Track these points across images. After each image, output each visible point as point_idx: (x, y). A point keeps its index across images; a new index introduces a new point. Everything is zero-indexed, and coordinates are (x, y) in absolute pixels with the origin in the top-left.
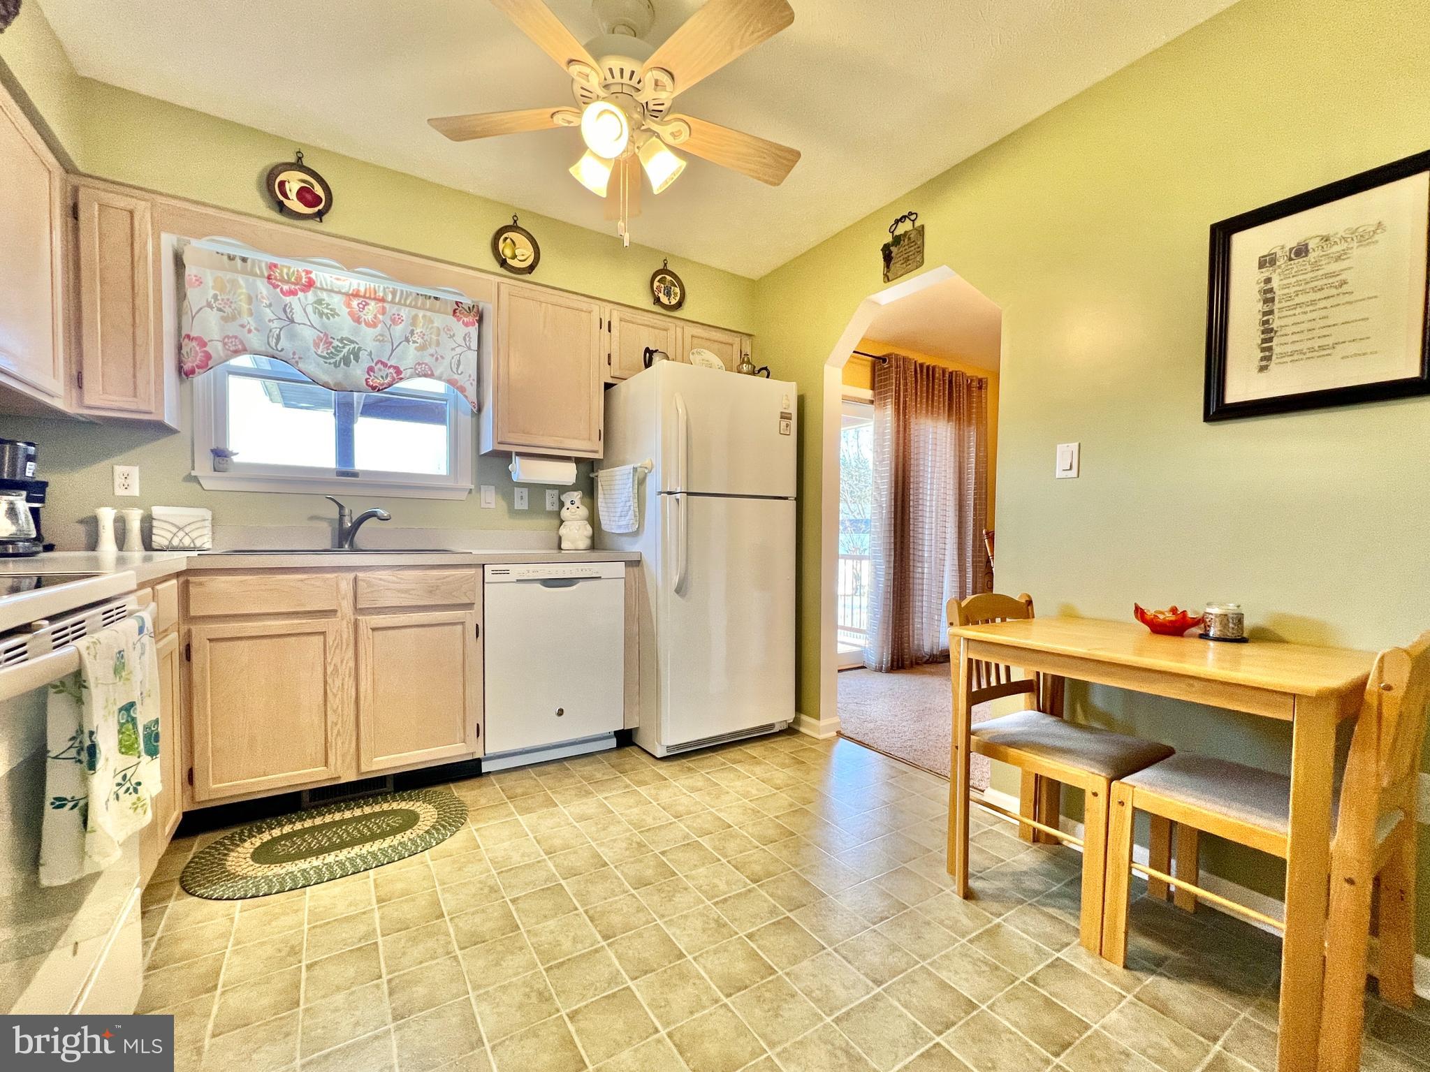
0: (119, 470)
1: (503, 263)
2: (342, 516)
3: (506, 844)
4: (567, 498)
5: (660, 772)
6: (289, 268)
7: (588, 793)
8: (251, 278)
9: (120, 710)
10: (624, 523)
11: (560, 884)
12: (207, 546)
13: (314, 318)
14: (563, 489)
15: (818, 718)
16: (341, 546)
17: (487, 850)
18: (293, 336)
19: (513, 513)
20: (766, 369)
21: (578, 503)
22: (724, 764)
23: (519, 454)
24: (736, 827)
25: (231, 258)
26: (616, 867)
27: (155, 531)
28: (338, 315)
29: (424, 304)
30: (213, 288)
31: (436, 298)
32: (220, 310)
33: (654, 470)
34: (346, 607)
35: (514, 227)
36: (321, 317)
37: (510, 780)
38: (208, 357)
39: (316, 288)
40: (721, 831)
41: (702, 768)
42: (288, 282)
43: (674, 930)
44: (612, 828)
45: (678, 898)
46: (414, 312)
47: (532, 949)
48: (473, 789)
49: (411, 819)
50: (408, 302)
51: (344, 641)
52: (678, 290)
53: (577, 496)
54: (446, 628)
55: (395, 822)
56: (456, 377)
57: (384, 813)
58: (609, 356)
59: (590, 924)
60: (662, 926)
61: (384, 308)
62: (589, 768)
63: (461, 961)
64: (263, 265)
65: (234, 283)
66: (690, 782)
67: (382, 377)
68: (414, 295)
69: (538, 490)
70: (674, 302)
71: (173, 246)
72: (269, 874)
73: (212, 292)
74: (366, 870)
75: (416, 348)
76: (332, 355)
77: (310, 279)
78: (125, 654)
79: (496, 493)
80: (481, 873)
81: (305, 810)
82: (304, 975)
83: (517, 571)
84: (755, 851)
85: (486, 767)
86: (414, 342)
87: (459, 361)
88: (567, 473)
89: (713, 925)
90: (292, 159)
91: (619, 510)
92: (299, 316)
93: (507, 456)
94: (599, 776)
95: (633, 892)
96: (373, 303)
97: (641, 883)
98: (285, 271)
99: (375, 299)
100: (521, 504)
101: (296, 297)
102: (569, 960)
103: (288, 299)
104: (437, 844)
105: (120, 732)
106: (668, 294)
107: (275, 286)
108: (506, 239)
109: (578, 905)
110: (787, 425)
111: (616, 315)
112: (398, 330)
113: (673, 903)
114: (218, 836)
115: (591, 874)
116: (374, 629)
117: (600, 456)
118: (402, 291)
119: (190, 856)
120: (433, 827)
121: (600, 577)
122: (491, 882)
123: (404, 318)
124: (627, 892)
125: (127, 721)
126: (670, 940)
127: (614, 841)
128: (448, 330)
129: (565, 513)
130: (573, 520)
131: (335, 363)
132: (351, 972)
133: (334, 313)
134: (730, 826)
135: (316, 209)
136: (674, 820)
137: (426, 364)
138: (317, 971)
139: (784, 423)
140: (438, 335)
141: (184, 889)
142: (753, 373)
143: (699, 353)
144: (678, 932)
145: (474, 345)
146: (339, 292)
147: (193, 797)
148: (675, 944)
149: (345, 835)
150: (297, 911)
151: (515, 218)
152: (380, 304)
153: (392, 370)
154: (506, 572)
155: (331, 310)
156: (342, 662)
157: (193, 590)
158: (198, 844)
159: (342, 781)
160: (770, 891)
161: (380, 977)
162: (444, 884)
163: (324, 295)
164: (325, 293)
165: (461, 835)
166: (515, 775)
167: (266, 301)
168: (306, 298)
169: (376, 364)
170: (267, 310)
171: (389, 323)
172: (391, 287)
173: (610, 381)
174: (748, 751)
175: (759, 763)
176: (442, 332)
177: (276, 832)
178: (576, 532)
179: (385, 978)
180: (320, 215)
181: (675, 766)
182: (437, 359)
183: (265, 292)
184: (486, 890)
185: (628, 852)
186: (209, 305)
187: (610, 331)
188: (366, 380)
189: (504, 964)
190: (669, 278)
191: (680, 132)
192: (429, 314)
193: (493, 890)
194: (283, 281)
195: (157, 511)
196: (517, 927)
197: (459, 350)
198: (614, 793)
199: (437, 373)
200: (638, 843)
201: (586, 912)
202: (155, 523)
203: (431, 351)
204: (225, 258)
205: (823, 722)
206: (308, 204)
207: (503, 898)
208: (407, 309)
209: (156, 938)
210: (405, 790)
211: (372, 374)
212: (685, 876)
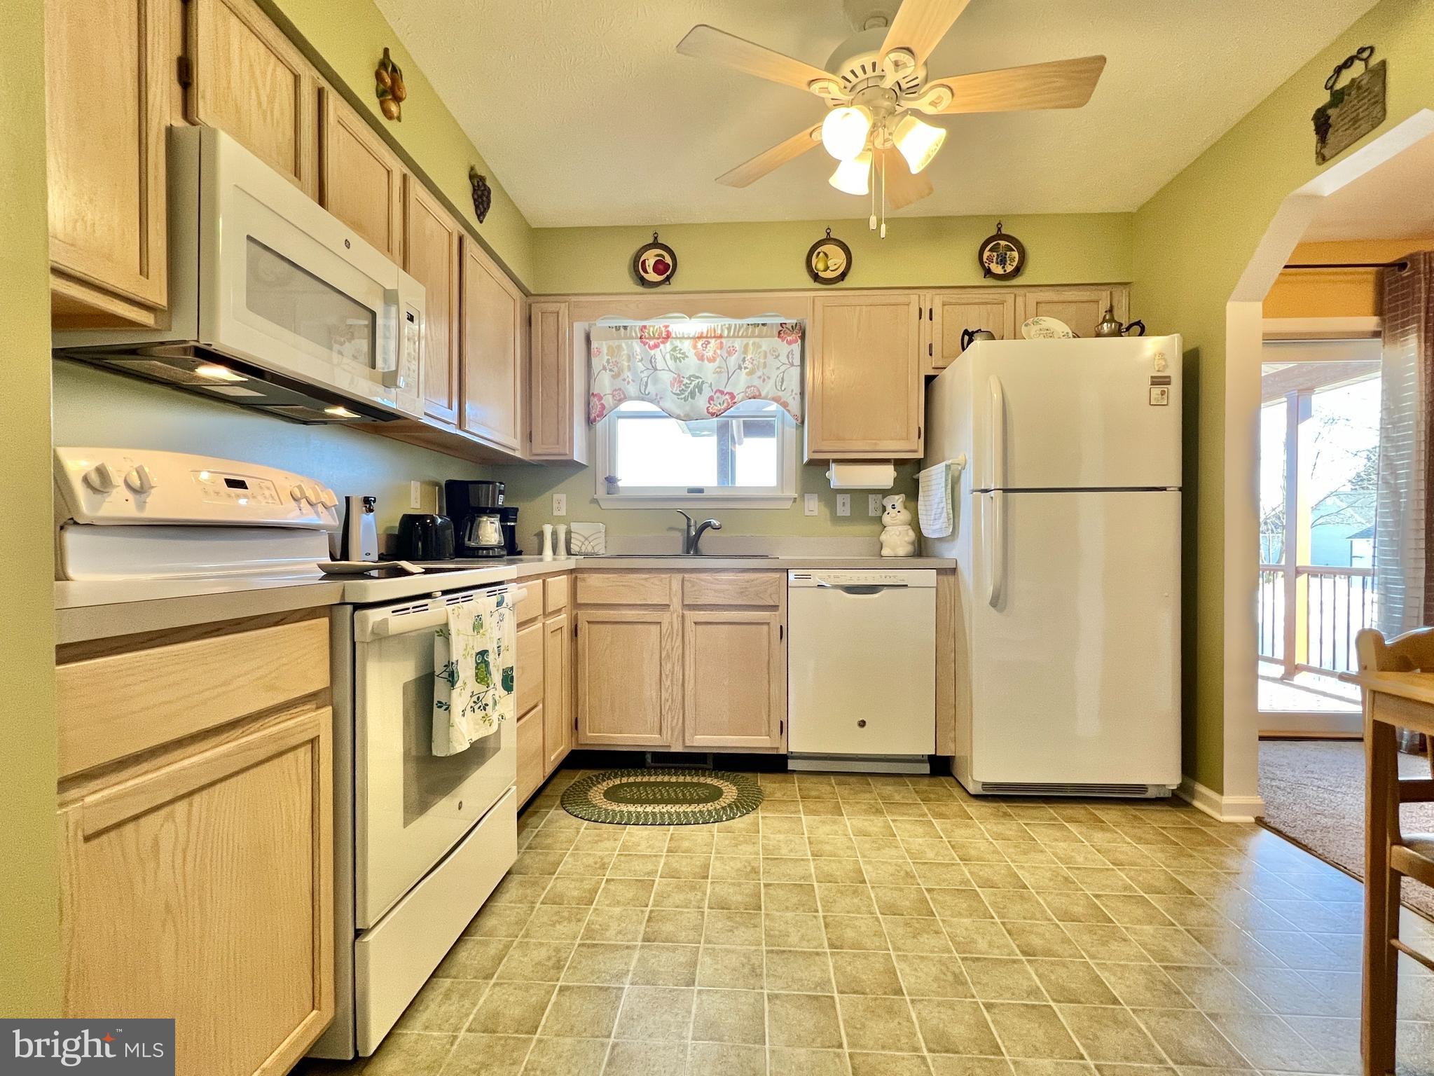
0: (556, 497)
1: (816, 277)
2: (689, 526)
3: (781, 837)
4: (889, 501)
5: (969, 810)
6: (654, 327)
7: (879, 812)
8: (630, 341)
9: (477, 654)
10: (938, 527)
11: (812, 885)
12: (601, 552)
13: (670, 363)
14: (885, 493)
15: (1221, 792)
16: (688, 552)
17: (764, 837)
18: (656, 381)
19: (836, 519)
20: (1138, 323)
21: (899, 506)
22: (1055, 819)
23: (837, 461)
24: (1033, 891)
25: (618, 328)
26: (873, 887)
27: (572, 541)
28: (687, 357)
29: (753, 332)
30: (607, 354)
31: (763, 325)
32: (611, 370)
33: (967, 466)
34: (676, 604)
35: (828, 240)
36: (676, 361)
37: (810, 783)
38: (603, 407)
39: (673, 338)
40: (1011, 889)
41: (1022, 817)
42: (654, 338)
43: (904, 965)
44: (887, 851)
45: (924, 938)
46: (745, 341)
47: (764, 930)
48: (775, 782)
49: (716, 794)
50: (740, 334)
51: (675, 631)
52: (1016, 254)
53: (898, 500)
54: (754, 627)
55: (702, 792)
56: (780, 394)
57: (698, 784)
58: (931, 346)
59: (823, 928)
60: (894, 958)
61: (721, 343)
62: (890, 788)
63: (706, 917)
64: (637, 329)
65: (619, 347)
66: (999, 828)
67: (720, 404)
68: (745, 326)
69: (860, 495)
70: (1009, 269)
71: (585, 330)
72: (610, 808)
73: (606, 358)
74: (669, 824)
75: (747, 374)
76: (682, 391)
77: (668, 331)
78: (483, 618)
79: (820, 501)
80: (751, 854)
81: (648, 768)
82: (603, 885)
83: (818, 576)
84: (1045, 923)
85: (792, 765)
86: (746, 368)
87: (783, 378)
88: (885, 476)
89: (950, 978)
90: (651, 241)
91: (933, 512)
92: (660, 364)
93: (825, 464)
94: (897, 798)
95: (879, 916)
96: (713, 341)
97: (891, 910)
98: (651, 329)
99: (714, 337)
100: (844, 510)
101: (658, 349)
102: (790, 951)
103: (652, 352)
104: (727, 820)
105: (476, 668)
106: (1002, 261)
107: (645, 344)
108: (819, 253)
109: (820, 909)
110: (1163, 393)
111: (935, 301)
112: (733, 361)
113: (916, 940)
114: (591, 773)
115: (845, 886)
116: (695, 623)
117: (920, 455)
118: (736, 325)
119: (573, 782)
120: (729, 805)
121: (906, 586)
122: (755, 864)
123: (737, 349)
124: (873, 914)
125: (482, 662)
126: (895, 974)
127: (883, 863)
128: (774, 351)
129: (886, 519)
130: (894, 525)
131: (685, 398)
132: (630, 895)
133: (685, 356)
134: (1025, 887)
135: (665, 275)
136: (959, 861)
137: (755, 387)
138: (612, 887)
139: (1156, 391)
140: (765, 357)
141: (562, 805)
142: (1118, 333)
143: (1036, 323)
144: (907, 970)
145: (797, 361)
146: (688, 338)
147: (577, 739)
148: (898, 979)
149: (665, 794)
150: (615, 840)
151: (828, 231)
152: (719, 341)
153: (727, 397)
154: (808, 577)
155: (683, 354)
156: (672, 649)
157: (579, 584)
158: (579, 775)
159: (673, 750)
160: (1040, 971)
161: (647, 906)
162: (719, 853)
163: (677, 343)
164: (678, 341)
165: (749, 818)
166: (814, 779)
167: (639, 357)
168: (665, 348)
169: (716, 392)
170: (640, 363)
171: (725, 355)
172: (727, 323)
173: (932, 373)
174: (1096, 812)
175: (1107, 830)
176: (768, 355)
177: (625, 780)
178: (897, 538)
179: (649, 909)
180: (668, 279)
181: (986, 808)
182: (764, 380)
183: (638, 350)
184: (749, 869)
185: (891, 878)
186: (605, 368)
187: (931, 319)
188: (707, 408)
189: (736, 932)
190: (1003, 243)
191: (940, 97)
192: (757, 340)
193: (755, 871)
194: (650, 338)
195: (574, 526)
196: (760, 908)
197: (783, 368)
198: (905, 818)
199: (763, 394)
200: (907, 873)
201: (825, 917)
202: (573, 535)
203: (759, 373)
204: (614, 329)
205: (1227, 799)
206: (660, 273)
207: (759, 880)
208: (739, 340)
209: (537, 830)
210: (720, 770)
211: (712, 402)
212: (943, 921)
